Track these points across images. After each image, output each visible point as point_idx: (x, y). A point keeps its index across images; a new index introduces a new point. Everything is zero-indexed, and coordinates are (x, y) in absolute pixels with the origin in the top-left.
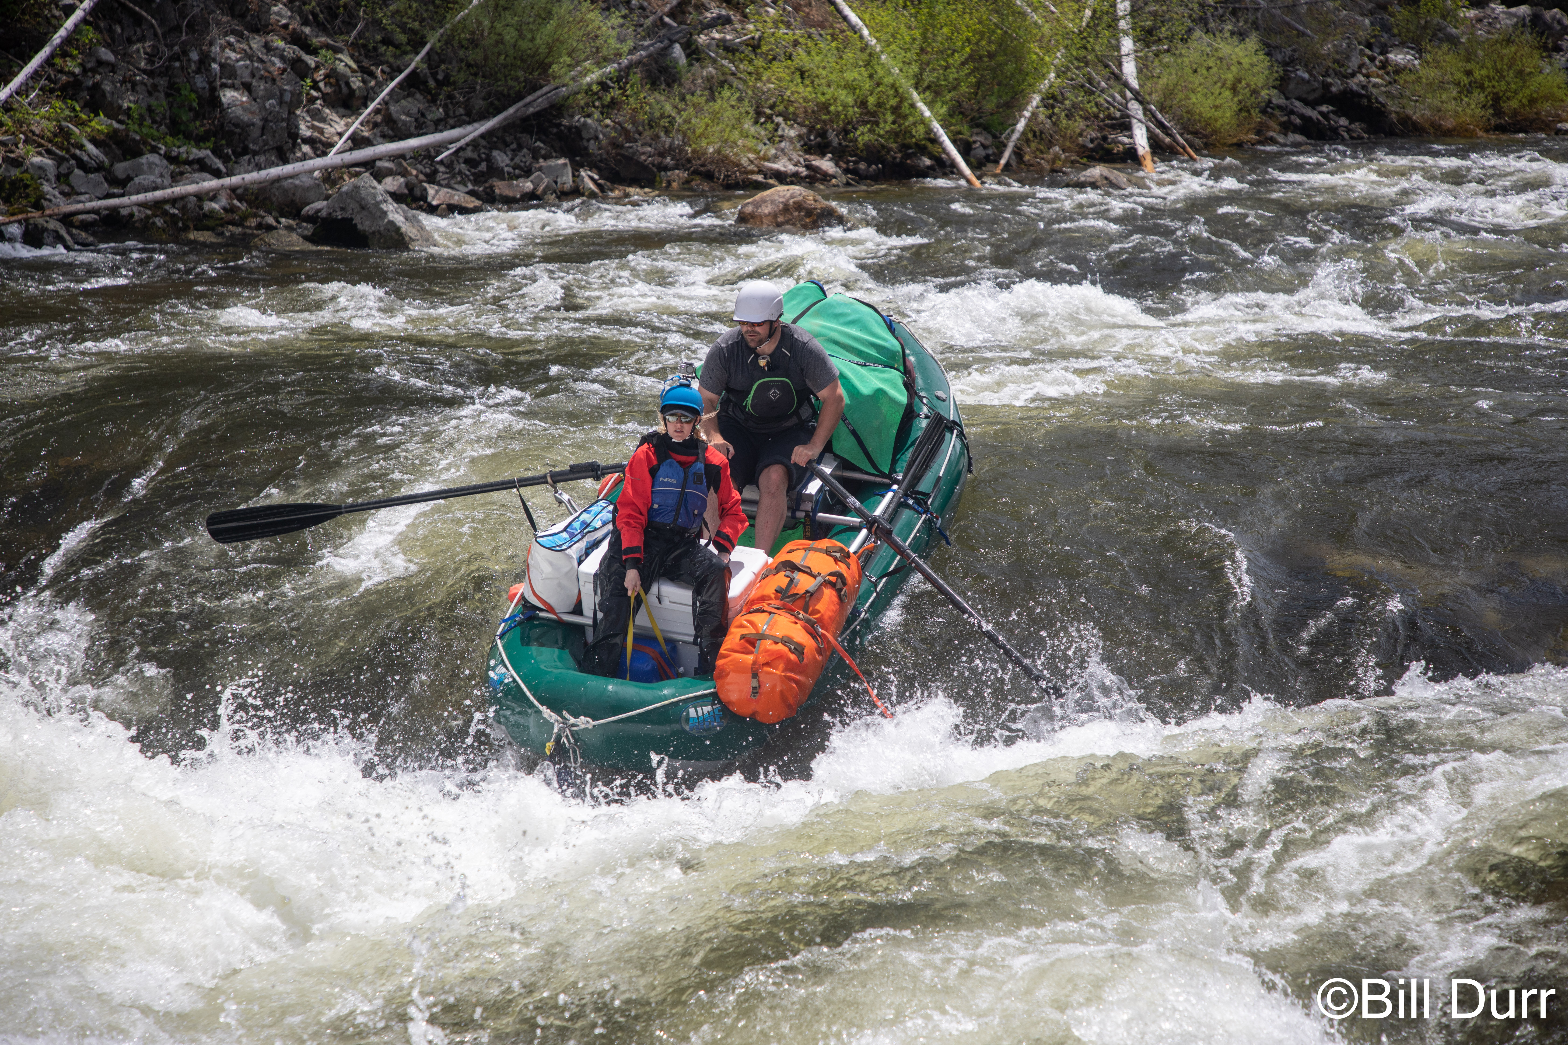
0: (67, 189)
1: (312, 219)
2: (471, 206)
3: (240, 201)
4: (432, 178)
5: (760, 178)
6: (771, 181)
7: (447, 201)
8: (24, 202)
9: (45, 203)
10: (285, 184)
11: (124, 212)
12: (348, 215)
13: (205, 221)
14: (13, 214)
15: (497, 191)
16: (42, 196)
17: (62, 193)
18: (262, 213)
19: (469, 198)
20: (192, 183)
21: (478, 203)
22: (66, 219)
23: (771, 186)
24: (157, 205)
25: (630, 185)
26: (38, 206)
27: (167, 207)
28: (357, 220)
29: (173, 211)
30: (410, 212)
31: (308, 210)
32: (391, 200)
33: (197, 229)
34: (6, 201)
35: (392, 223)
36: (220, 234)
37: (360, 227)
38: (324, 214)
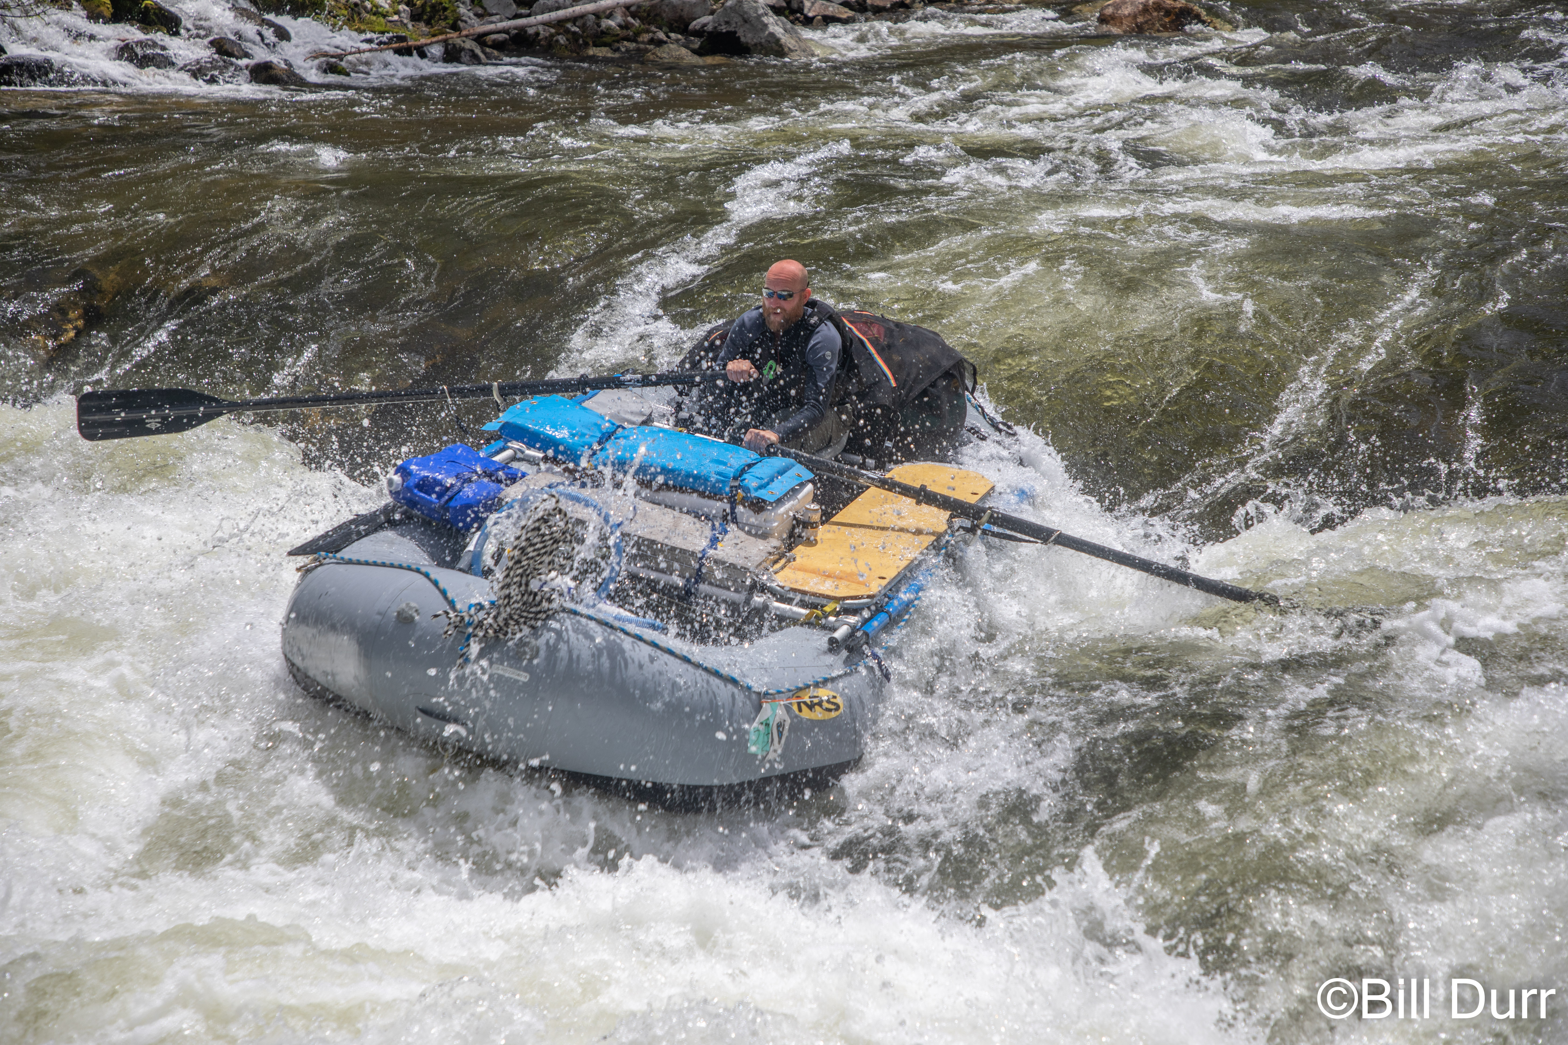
0: (480, 11)
1: (698, 33)
2: (844, 16)
3: (634, 17)
7: (823, 13)
8: (443, 24)
9: (461, 24)
11: (531, 31)
12: (731, 29)
13: (601, 38)
14: (434, 36)
15: (869, 1)
16: (458, 18)
17: (476, 15)
18: (653, 28)
21: (851, 13)
22: (480, 39)
24: (560, 24)
26: (455, 27)
27: (569, 25)
28: (740, 33)
29: (575, 29)
30: (789, 25)
31: (695, 24)
32: (771, 13)
33: (595, 45)
34: (428, 23)
35: (772, 35)
36: (617, 50)
37: (743, 39)
38: (710, 28)
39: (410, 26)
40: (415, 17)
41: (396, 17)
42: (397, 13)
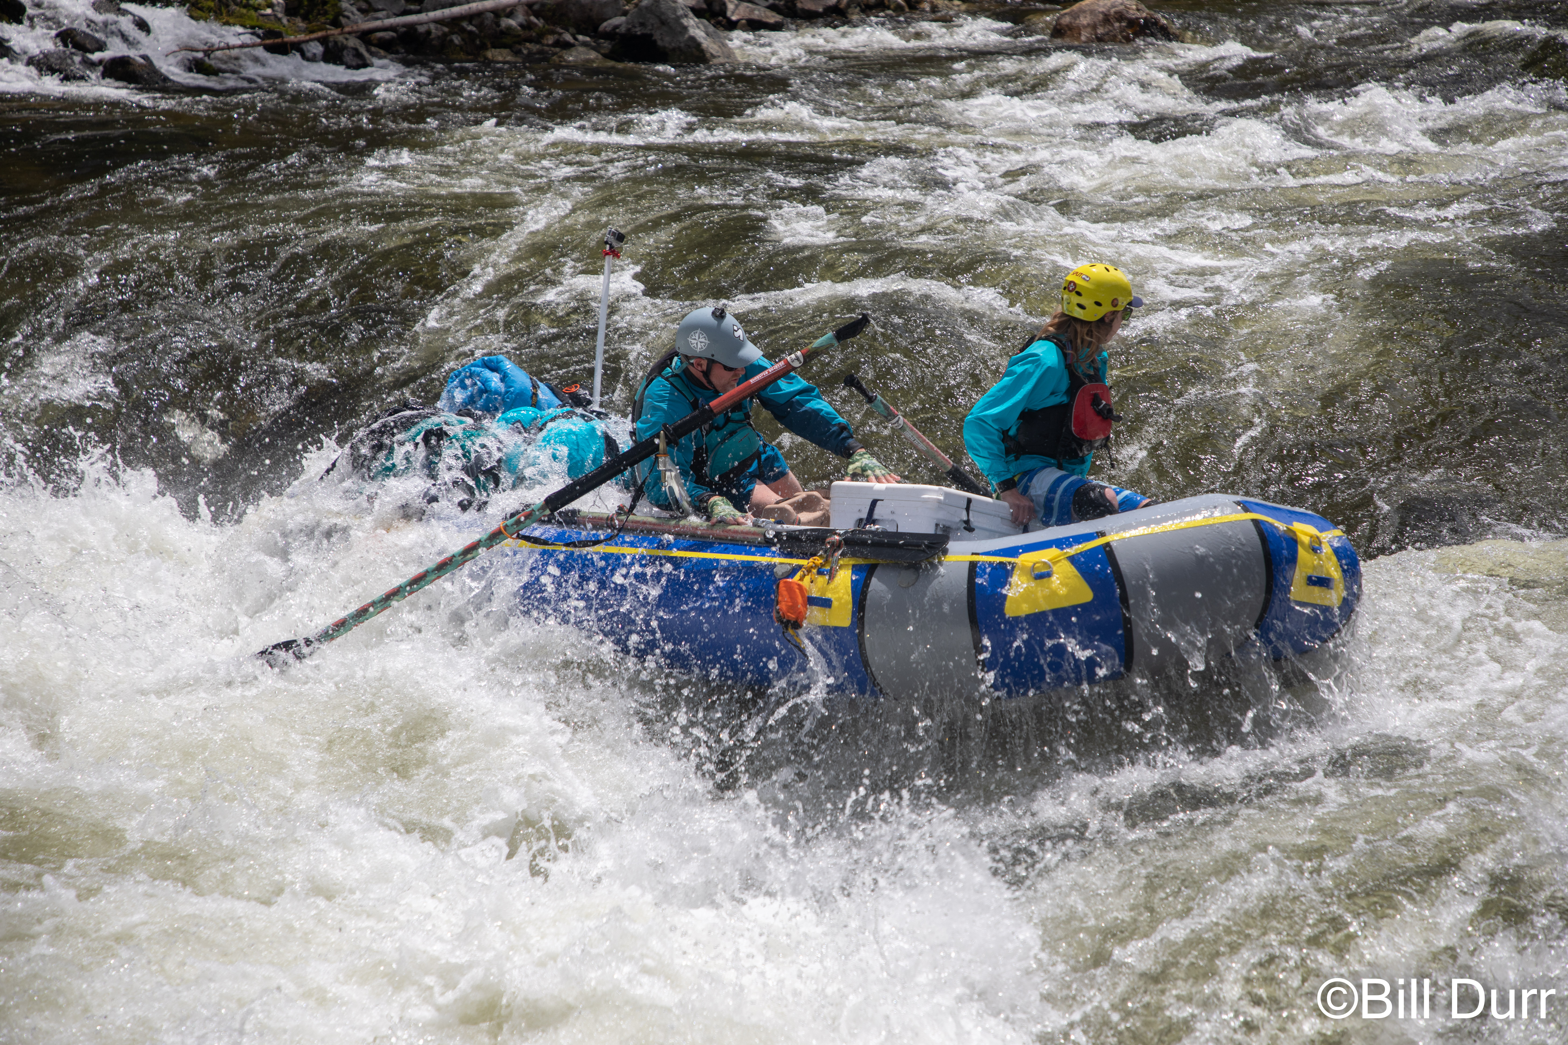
0: (364, 6)
1: (610, 35)
2: (772, 21)
3: (537, 17)
7: (747, 16)
8: (323, 19)
9: (343, 20)
11: (421, 29)
12: (647, 32)
13: (501, 38)
14: (312, 32)
15: (799, 5)
16: (340, 13)
17: (360, 10)
18: (559, 30)
19: (770, 13)
21: (778, 18)
22: (365, 36)
24: (454, 22)
26: (336, 23)
27: (464, 24)
28: (657, 36)
29: (471, 28)
30: (711, 29)
31: (606, 25)
32: (691, 14)
33: (495, 46)
36: (517, 53)
38: (623, 30)
39: (285, 21)
40: (291, 11)
41: (269, 11)
42: (271, 5)
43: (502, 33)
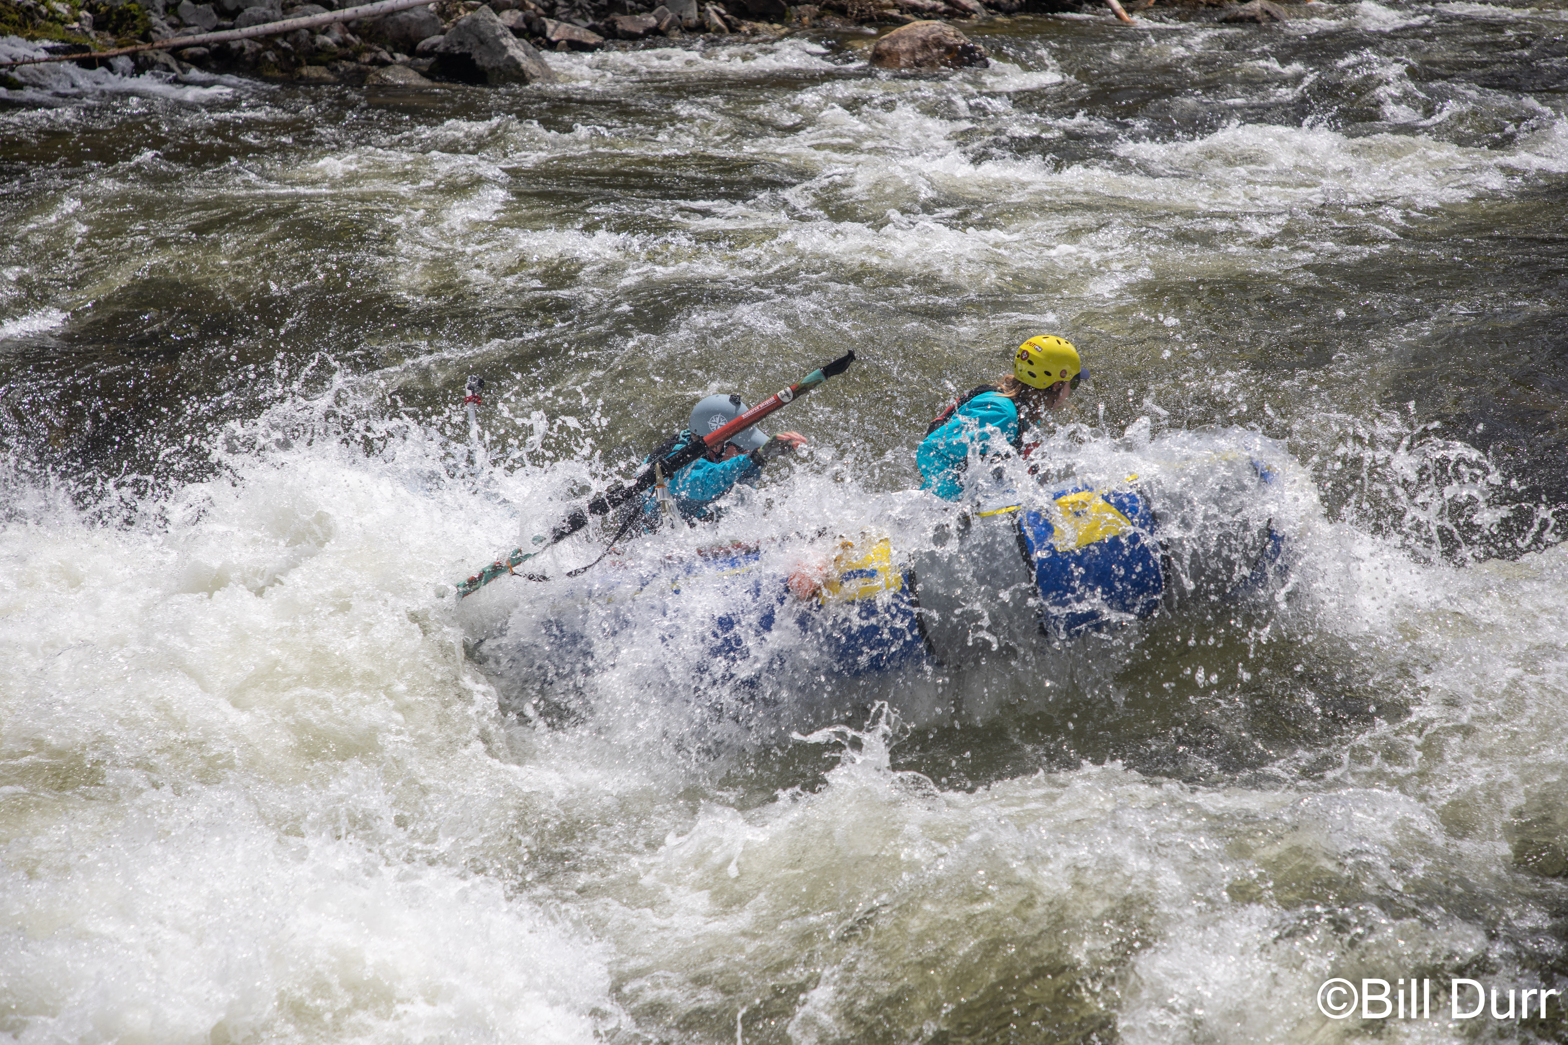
0: (175, 21)
1: (428, 54)
2: (592, 42)
3: (353, 34)
4: (550, 12)
5: (895, 13)
6: (907, 16)
7: (567, 37)
8: (132, 34)
9: (153, 35)
10: (400, 17)
11: (235, 45)
12: (466, 51)
13: (316, 56)
14: (121, 47)
15: (619, 26)
16: (150, 28)
17: (171, 25)
18: (376, 48)
19: (590, 34)
20: (304, 15)
21: (599, 39)
22: (176, 52)
23: (907, 22)
24: (268, 39)
25: (758, 21)
26: (146, 38)
27: (279, 41)
28: (475, 56)
29: (285, 44)
30: (531, 49)
31: (424, 44)
32: (510, 34)
33: (310, 64)
34: (114, 32)
35: (512, 58)
36: (334, 70)
37: (478, 62)
38: (441, 48)
39: (92, 35)
40: (98, 25)
41: (76, 25)
42: (78, 19)
43: (317, 50)
